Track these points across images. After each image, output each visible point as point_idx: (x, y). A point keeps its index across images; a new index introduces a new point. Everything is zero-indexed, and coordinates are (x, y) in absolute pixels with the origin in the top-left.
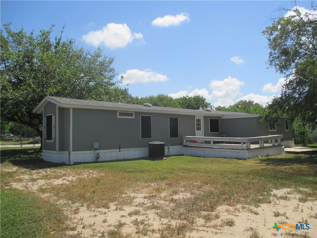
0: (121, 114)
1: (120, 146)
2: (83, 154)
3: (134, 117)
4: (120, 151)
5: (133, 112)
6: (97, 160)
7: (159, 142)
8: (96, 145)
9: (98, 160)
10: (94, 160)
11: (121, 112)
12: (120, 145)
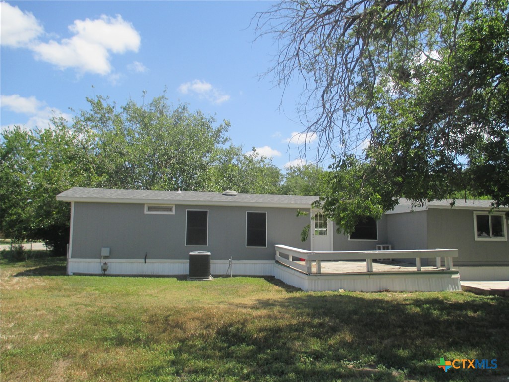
0: (149, 209)
1: (146, 255)
2: (86, 262)
3: (173, 213)
4: (145, 262)
5: (173, 204)
6: (104, 273)
7: (204, 252)
8: (105, 251)
9: (106, 272)
10: (100, 272)
11: (151, 205)
12: (146, 253)
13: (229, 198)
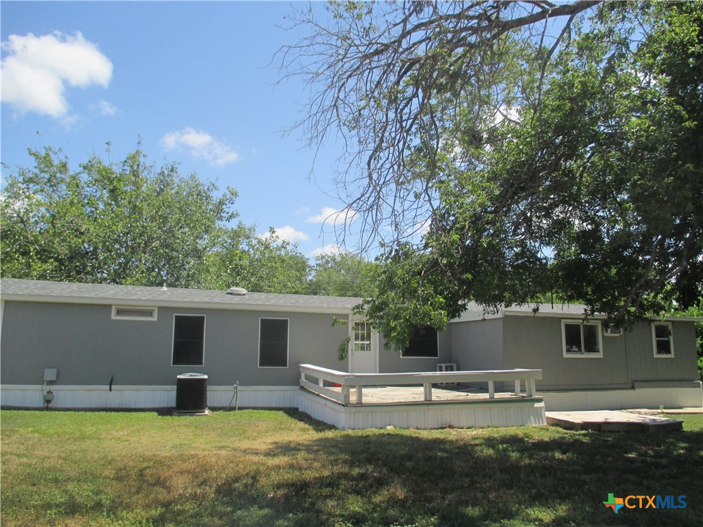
0: (119, 312)
1: (112, 379)
3: (155, 318)
4: (111, 390)
5: (154, 306)
6: (48, 406)
7: (199, 374)
8: (50, 374)
9: (50, 405)
10: (41, 404)
11: (121, 307)
12: (113, 376)
13: (236, 299)
